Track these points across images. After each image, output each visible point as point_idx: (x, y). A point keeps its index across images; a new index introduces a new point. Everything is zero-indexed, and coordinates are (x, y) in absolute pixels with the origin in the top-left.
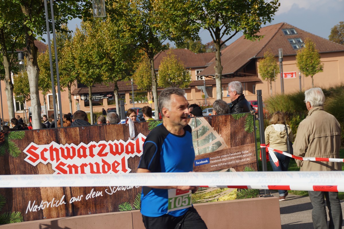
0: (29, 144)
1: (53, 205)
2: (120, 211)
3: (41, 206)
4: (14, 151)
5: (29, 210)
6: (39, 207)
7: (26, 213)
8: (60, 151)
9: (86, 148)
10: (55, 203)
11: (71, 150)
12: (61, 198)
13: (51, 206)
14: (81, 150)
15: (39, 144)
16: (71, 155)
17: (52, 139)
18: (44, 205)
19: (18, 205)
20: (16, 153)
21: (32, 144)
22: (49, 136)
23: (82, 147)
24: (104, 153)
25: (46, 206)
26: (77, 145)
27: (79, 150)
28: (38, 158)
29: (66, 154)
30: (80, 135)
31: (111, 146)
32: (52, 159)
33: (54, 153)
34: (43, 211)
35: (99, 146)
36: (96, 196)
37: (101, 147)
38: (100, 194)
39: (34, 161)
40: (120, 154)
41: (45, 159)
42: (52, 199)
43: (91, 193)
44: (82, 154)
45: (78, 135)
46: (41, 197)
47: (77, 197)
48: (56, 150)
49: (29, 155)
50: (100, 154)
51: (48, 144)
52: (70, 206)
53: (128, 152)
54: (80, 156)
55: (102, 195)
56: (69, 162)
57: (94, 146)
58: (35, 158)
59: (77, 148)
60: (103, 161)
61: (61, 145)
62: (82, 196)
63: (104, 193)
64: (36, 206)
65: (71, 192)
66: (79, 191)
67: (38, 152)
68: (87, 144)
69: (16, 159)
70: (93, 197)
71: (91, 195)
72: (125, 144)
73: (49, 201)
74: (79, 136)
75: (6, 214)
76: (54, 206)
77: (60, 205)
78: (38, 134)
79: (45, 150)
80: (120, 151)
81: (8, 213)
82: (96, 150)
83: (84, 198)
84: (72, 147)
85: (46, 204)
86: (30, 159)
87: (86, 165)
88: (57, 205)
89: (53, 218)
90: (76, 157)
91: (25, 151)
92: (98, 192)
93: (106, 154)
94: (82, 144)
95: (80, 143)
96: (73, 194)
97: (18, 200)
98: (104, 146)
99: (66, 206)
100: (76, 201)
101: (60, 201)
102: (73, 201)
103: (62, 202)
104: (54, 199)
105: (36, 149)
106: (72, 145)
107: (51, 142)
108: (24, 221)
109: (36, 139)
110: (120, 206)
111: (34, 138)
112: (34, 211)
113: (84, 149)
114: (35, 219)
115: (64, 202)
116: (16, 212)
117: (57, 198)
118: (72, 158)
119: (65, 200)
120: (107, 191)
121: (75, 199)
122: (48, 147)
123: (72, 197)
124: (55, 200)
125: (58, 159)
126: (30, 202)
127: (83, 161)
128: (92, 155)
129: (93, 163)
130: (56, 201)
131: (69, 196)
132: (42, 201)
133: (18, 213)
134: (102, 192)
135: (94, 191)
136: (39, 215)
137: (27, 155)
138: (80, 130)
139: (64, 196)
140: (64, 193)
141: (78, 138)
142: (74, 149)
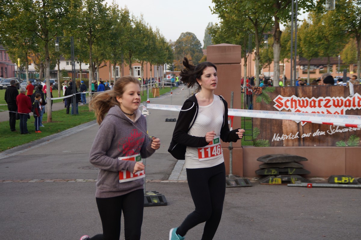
0: (277, 96)
2: (336, 146)
3: (282, 137)
4: (267, 100)
5: (274, 140)
6: (281, 138)
7: (273, 141)
8: (298, 102)
9: (316, 101)
10: (291, 136)
11: (305, 102)
12: (296, 133)
13: (289, 138)
14: (313, 102)
15: (284, 96)
16: (305, 105)
17: (293, 93)
18: (284, 137)
19: (268, 136)
20: (268, 101)
21: (279, 96)
22: (291, 91)
23: (313, 100)
24: (328, 105)
25: (286, 138)
26: (310, 98)
27: (311, 102)
28: (282, 106)
29: (301, 104)
31: (334, 101)
32: (292, 107)
33: (294, 103)
34: (284, 141)
35: (326, 100)
36: (320, 134)
37: (327, 101)
38: (323, 133)
39: (280, 107)
40: (340, 107)
41: (287, 107)
42: (290, 134)
44: (312, 105)
45: (311, 92)
46: (282, 131)
47: (307, 134)
48: (295, 101)
49: (277, 103)
50: (325, 106)
51: (290, 96)
52: (302, 140)
53: (346, 106)
54: (311, 106)
55: (324, 134)
56: (303, 109)
57: (322, 100)
58: (280, 105)
59: (309, 100)
60: (327, 111)
61: (299, 98)
62: (310, 133)
63: (326, 133)
64: (279, 138)
65: (303, 130)
66: (308, 130)
67: (283, 101)
68: (317, 98)
69: (268, 105)
70: (318, 135)
71: (317, 133)
72: (344, 100)
73: (288, 135)
74: (312, 93)
75: (260, 140)
76: (291, 138)
77: (295, 138)
78: (284, 89)
79: (288, 100)
80: (340, 104)
81: (261, 140)
82: (323, 103)
83: (311, 135)
84: (306, 100)
85: (285, 136)
86: (277, 106)
87: (314, 112)
88: (293, 138)
89: (290, 146)
90: (308, 107)
91: (274, 100)
92: (322, 132)
93: (330, 106)
94: (313, 98)
95: (312, 97)
96: (304, 132)
97: (267, 132)
98: (329, 101)
99: (299, 139)
100: (306, 136)
101: (295, 135)
102: (304, 136)
103: (296, 136)
104: (291, 134)
105: (281, 99)
106: (307, 98)
107: (292, 95)
108: (271, 146)
109: (282, 93)
110: (337, 143)
111: (281, 92)
112: (277, 140)
113: (315, 101)
114: (277, 146)
115: (298, 137)
117: (293, 133)
118: (305, 107)
119: (299, 135)
120: (329, 131)
121: (305, 135)
122: (290, 98)
123: (303, 133)
124: (292, 134)
125: (296, 107)
126: (275, 134)
127: (313, 109)
128: (320, 106)
129: (320, 111)
131: (302, 132)
132: (283, 135)
133: (267, 141)
134: (324, 132)
135: (319, 131)
136: (281, 143)
137: (275, 103)
138: (313, 88)
139: (298, 132)
140: (298, 130)
141: (311, 94)
142: (307, 101)
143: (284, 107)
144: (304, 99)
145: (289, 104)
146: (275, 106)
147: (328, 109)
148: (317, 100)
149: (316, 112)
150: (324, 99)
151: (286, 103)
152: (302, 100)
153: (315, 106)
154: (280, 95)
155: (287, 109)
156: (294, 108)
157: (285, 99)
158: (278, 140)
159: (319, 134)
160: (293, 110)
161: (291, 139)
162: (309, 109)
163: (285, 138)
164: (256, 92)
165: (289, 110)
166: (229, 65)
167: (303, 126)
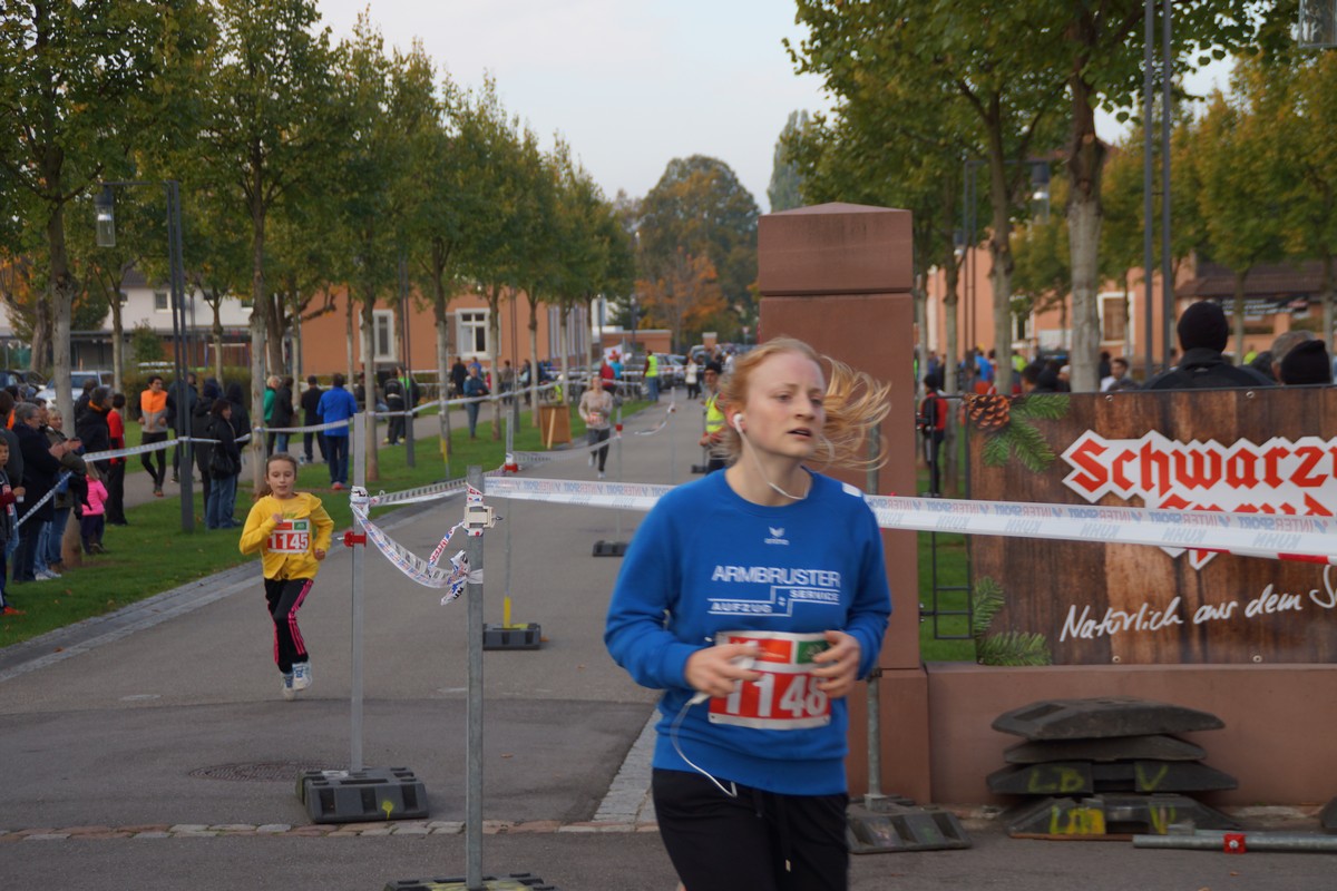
0: (1079, 435)
1: (1142, 624)
3: (1106, 623)
4: (1035, 454)
5: (1069, 633)
6: (1101, 628)
7: (1062, 639)
8: (1172, 462)
9: (1256, 458)
10: (1147, 618)
11: (1207, 462)
12: (1168, 604)
13: (1137, 627)
14: (1240, 463)
15: (1108, 437)
16: (1207, 475)
17: (1149, 423)
18: (1114, 622)
19: (1039, 615)
20: (1040, 460)
21: (1089, 435)
22: (1141, 412)
23: (1243, 454)
24: (1312, 475)
25: (1122, 625)
26: (1228, 445)
27: (1232, 464)
28: (1103, 479)
29: (1190, 471)
30: (1240, 415)
32: (1147, 485)
33: (1155, 466)
34: (1112, 640)
35: (1300, 452)
36: (1280, 608)
37: (1306, 456)
38: (1291, 602)
39: (1092, 486)
41: (1126, 485)
42: (1141, 606)
43: (1264, 598)
44: (1240, 473)
45: (1231, 416)
46: (1106, 596)
47: (1217, 607)
48: (1161, 458)
49: (1079, 469)
50: (1300, 478)
51: (1137, 436)
52: (1196, 632)
54: (1234, 481)
55: (1298, 608)
56: (1197, 495)
57: (1283, 453)
58: (1094, 478)
59: (1226, 454)
60: (1309, 501)
61: (1177, 445)
62: (1234, 604)
63: (1306, 601)
64: (1091, 623)
65: (1200, 590)
66: (1224, 588)
67: (1105, 460)
68: (1260, 444)
69: (1040, 478)
70: (1269, 611)
71: (1266, 603)
73: (1130, 613)
74: (1234, 419)
75: (1004, 637)
76: (1144, 627)
77: (1164, 627)
78: (1109, 405)
79: (1128, 456)
81: (1008, 634)
82: (1287, 467)
83: (1239, 612)
84: (1211, 453)
85: (1121, 619)
86: (1081, 479)
87: (1250, 509)
88: (1155, 624)
89: (1142, 662)
90: (1222, 484)
91: (1066, 456)
92: (1285, 596)
93: (1319, 481)
94: (1243, 444)
95: (1238, 438)
96: (1206, 597)
97: (1038, 599)
98: (1316, 455)
99: (1184, 631)
100: (1216, 617)
101: (1163, 612)
102: (1206, 617)
103: (1170, 618)
104: (1145, 606)
105: (1099, 450)
106: (1213, 445)
107: (1146, 431)
108: (1054, 664)
109: (1102, 422)
111: (1095, 418)
112: (1083, 636)
113: (1249, 458)
114: (1084, 661)
115: (1175, 619)
116: (1031, 636)
117: (1156, 604)
118: (1208, 484)
119: (1182, 611)
120: (1316, 594)
121: (1209, 613)
122: (1135, 446)
123: (1202, 603)
124: (1149, 609)
125: (1165, 487)
126: (1073, 609)
127: (1244, 495)
128: (1273, 480)
129: (1276, 504)
130: (1151, 613)
131: (1194, 600)
132: (1110, 610)
133: (1039, 639)
134: (1298, 597)
135: (1273, 592)
136: (1099, 648)
137: (1071, 469)
138: (1239, 400)
139: (1176, 601)
140: (1179, 590)
141: (1233, 425)
142: (1216, 458)
143: (1110, 485)
144: (1202, 449)
145: (1132, 470)
146: (1069, 481)
147: (1313, 492)
148: (1261, 451)
149: (1258, 505)
150: (1292, 447)
151: (1118, 465)
152: (1194, 453)
153: (1250, 481)
154: (1094, 430)
155: (1125, 495)
156: (1156, 490)
157: (1113, 449)
158: (1088, 635)
159: (1276, 605)
160: (1153, 498)
161: (1149, 632)
162: (1224, 495)
163: (1118, 624)
164: (981, 418)
165: (1136, 501)
166: (861, 297)
167: (1198, 573)
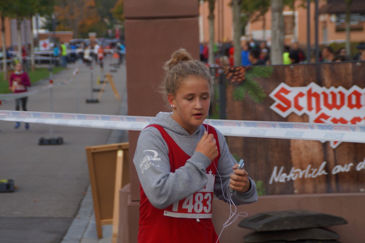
0: (278, 85)
3: (291, 175)
4: (257, 95)
5: (274, 180)
6: (289, 177)
7: (271, 182)
8: (322, 97)
9: (362, 94)
10: (311, 172)
11: (338, 97)
12: (320, 165)
13: (306, 176)
14: (354, 97)
15: (291, 86)
16: (338, 103)
17: (311, 79)
19: (260, 171)
20: (259, 97)
21: (283, 85)
22: (307, 74)
23: (355, 93)
26: (348, 88)
28: (289, 106)
29: (330, 101)
30: (354, 74)
32: (310, 109)
33: (314, 99)
34: (294, 183)
39: (284, 110)
41: (300, 108)
42: (307, 166)
45: (349, 74)
46: (291, 162)
47: (343, 166)
48: (317, 95)
49: (278, 101)
51: (305, 85)
52: (333, 178)
54: (351, 106)
56: (334, 113)
58: (285, 106)
61: (324, 89)
62: (351, 164)
64: (284, 175)
65: (335, 158)
66: (347, 157)
67: (290, 97)
68: (363, 88)
69: (259, 106)
73: (302, 169)
74: (351, 76)
76: (309, 176)
77: (319, 177)
78: (292, 71)
79: (301, 95)
83: (353, 169)
84: (340, 93)
85: (298, 172)
86: (279, 106)
87: (359, 119)
88: (314, 175)
89: (308, 193)
90: (345, 107)
94: (355, 88)
95: (353, 85)
96: (338, 161)
97: (259, 164)
99: (328, 178)
100: (343, 171)
101: (318, 169)
102: (338, 171)
103: (321, 172)
104: (310, 166)
106: (341, 89)
107: (310, 83)
108: (267, 194)
109: (289, 79)
111: (285, 77)
112: (280, 181)
113: (358, 95)
114: (281, 193)
115: (324, 172)
117: (315, 165)
118: (339, 108)
119: (327, 168)
122: (304, 90)
123: (336, 164)
125: (318, 109)
127: (355, 112)
130: (312, 169)
131: (332, 163)
132: (293, 168)
133: (260, 183)
136: (288, 187)
137: (274, 101)
138: (353, 67)
139: (324, 164)
140: (325, 159)
141: (350, 79)
142: (342, 95)
143: (293, 109)
144: (336, 91)
146: (273, 107)
149: (362, 117)
151: (296, 99)
152: (332, 93)
153: (358, 106)
154: (285, 83)
155: (300, 113)
156: (314, 111)
157: (294, 91)
158: (282, 180)
160: (313, 114)
161: (311, 179)
162: (346, 112)
163: (297, 175)
164: (232, 78)
165: (304, 118)
166: (173, 20)
167: (334, 150)
